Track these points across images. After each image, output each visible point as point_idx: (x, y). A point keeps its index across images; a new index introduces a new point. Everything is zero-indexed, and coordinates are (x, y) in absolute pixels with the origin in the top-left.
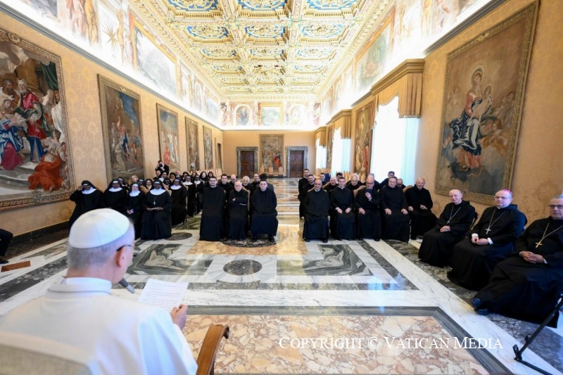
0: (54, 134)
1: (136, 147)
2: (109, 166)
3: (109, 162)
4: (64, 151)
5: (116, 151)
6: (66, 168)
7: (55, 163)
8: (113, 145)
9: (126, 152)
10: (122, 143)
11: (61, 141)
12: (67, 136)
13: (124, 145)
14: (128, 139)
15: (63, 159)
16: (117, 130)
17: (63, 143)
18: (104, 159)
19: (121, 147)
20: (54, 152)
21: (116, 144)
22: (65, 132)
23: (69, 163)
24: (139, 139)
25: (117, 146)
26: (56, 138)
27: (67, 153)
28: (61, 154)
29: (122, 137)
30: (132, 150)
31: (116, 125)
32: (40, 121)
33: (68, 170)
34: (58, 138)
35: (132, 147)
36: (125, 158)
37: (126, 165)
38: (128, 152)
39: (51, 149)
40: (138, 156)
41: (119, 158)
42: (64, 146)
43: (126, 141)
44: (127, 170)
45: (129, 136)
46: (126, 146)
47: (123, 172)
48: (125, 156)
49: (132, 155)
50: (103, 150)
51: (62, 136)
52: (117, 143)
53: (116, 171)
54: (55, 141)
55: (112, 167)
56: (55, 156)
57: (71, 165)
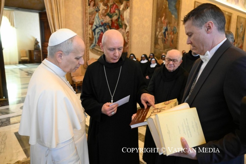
0: (124, 27)
1: (173, 34)
2: (153, 46)
3: (153, 44)
4: (128, 36)
5: (159, 37)
6: (127, 46)
8: (157, 33)
9: (165, 37)
10: (163, 31)
11: (127, 30)
12: (130, 27)
13: (165, 33)
14: (169, 28)
15: (126, 41)
16: (161, 23)
17: (128, 32)
18: (150, 42)
19: (163, 34)
21: (159, 32)
22: (129, 26)
23: (129, 43)
24: (177, 28)
25: (160, 33)
26: (124, 29)
27: (129, 38)
28: (126, 38)
29: (164, 28)
30: (170, 36)
31: (161, 19)
32: (117, 20)
33: (128, 48)
34: (125, 29)
35: (170, 34)
36: (164, 41)
37: (164, 46)
38: (167, 38)
40: (174, 40)
41: (160, 42)
42: (128, 33)
43: (166, 30)
44: (164, 49)
45: (169, 26)
46: (166, 33)
47: (161, 51)
48: (165, 40)
49: (170, 39)
50: (150, 36)
51: (128, 28)
52: (161, 31)
53: (157, 50)
55: (155, 47)
57: (130, 45)
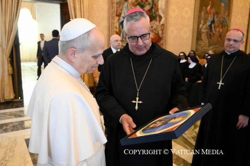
0: (158, 19)
1: (222, 27)
2: (195, 42)
3: (195, 39)
4: (162, 30)
5: (203, 30)
6: (162, 42)
7: (155, 38)
8: (201, 26)
9: (211, 31)
10: (209, 23)
11: (161, 23)
12: (166, 19)
13: (210, 26)
14: (216, 20)
15: (160, 35)
16: (207, 13)
17: (163, 25)
18: (191, 37)
19: (208, 27)
20: (156, 31)
21: (203, 25)
22: (165, 17)
23: (164, 39)
24: (227, 19)
25: (205, 26)
26: (158, 21)
27: (164, 32)
28: (160, 32)
29: (210, 19)
30: (218, 29)
32: (150, 10)
33: (162, 44)
34: (160, 21)
35: (218, 27)
36: (210, 36)
37: (209, 42)
38: (214, 32)
39: (154, 29)
40: (223, 35)
41: (204, 37)
42: (163, 26)
43: (213, 22)
44: (209, 46)
45: (217, 17)
46: (213, 26)
47: (205, 48)
48: (210, 35)
49: (217, 34)
50: (192, 29)
51: (163, 20)
52: (205, 23)
53: (199, 47)
54: (157, 23)
55: (197, 43)
56: (156, 34)
57: (166, 40)
